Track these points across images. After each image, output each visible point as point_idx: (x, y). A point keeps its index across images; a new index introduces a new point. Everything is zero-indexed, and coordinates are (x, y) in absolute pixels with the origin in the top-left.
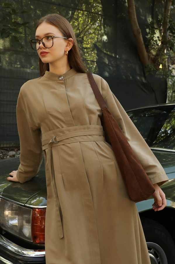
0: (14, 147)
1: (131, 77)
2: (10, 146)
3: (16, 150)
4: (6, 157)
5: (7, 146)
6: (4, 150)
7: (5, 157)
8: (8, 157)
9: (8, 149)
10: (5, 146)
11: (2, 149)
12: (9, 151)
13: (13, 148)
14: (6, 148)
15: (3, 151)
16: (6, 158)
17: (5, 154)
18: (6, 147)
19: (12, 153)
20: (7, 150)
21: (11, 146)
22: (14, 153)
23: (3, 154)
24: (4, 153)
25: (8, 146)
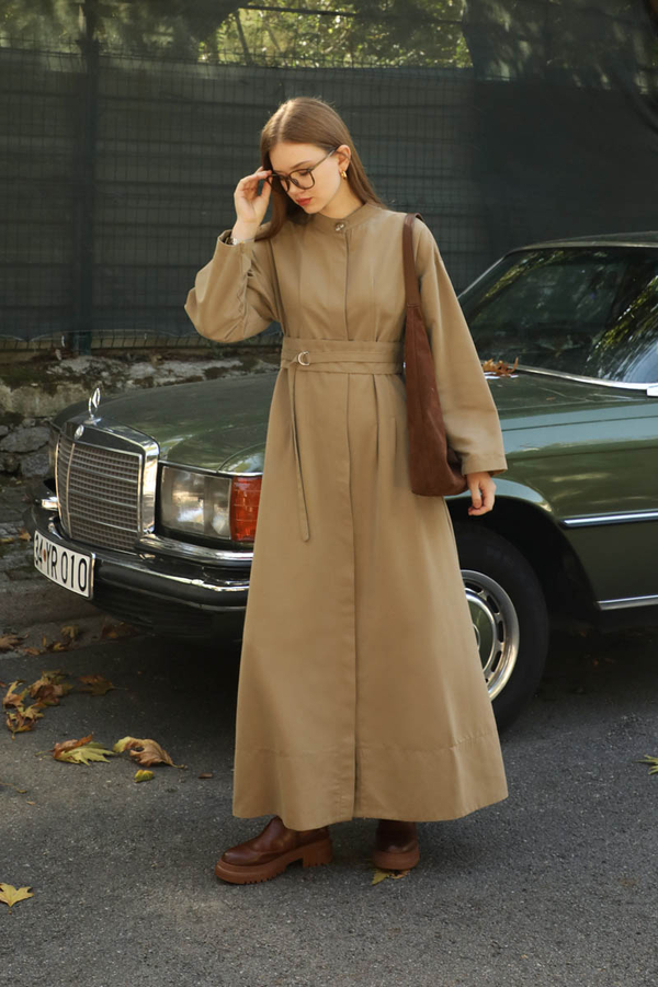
0: (147, 348)
1: (605, 79)
2: (137, 345)
3: (155, 359)
4: (124, 382)
5: (126, 345)
6: (115, 357)
7: (119, 385)
8: (130, 382)
9: (128, 355)
10: (118, 343)
11: (106, 356)
12: (130, 364)
13: (146, 352)
14: (121, 353)
15: (110, 362)
16: (123, 386)
17: (119, 373)
18: (122, 349)
19: (141, 370)
20: (123, 359)
21: (139, 344)
22: (150, 369)
23: (112, 374)
24: (115, 371)
25: (128, 344)
